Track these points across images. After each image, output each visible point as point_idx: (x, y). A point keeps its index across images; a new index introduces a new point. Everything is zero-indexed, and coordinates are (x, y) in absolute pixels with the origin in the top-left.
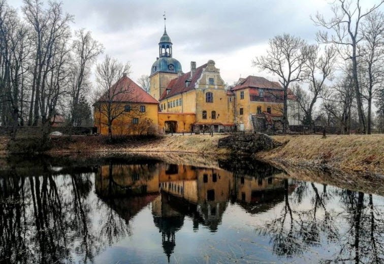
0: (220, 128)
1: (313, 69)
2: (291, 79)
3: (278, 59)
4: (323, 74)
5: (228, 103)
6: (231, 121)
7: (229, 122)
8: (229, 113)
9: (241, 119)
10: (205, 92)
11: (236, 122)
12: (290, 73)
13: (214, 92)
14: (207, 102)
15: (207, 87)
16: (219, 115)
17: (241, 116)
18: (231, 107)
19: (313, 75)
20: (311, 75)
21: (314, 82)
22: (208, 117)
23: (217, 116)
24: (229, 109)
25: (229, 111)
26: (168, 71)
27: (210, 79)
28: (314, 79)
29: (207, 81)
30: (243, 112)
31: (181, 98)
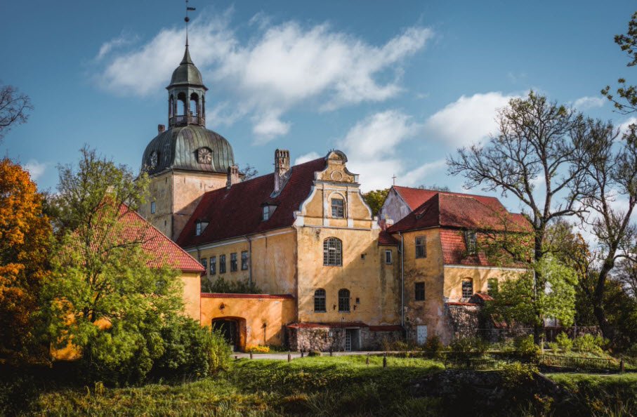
0: (363, 336)
1: (601, 180)
2: (552, 211)
3: (520, 162)
4: (628, 195)
5: (383, 268)
6: (390, 317)
7: (384, 320)
8: (386, 296)
9: (420, 311)
10: (322, 238)
11: (403, 319)
12: (549, 195)
13: (344, 236)
14: (325, 263)
15: (327, 222)
16: (358, 300)
17: (419, 303)
18: (390, 278)
19: (602, 195)
20: (598, 195)
21: (605, 214)
22: (328, 305)
23: (352, 303)
24: (384, 282)
25: (383, 290)
26: (196, 165)
27: (334, 200)
28: (605, 207)
29: (328, 206)
30: (423, 293)
31: (246, 247)
